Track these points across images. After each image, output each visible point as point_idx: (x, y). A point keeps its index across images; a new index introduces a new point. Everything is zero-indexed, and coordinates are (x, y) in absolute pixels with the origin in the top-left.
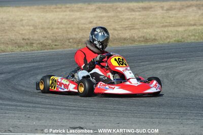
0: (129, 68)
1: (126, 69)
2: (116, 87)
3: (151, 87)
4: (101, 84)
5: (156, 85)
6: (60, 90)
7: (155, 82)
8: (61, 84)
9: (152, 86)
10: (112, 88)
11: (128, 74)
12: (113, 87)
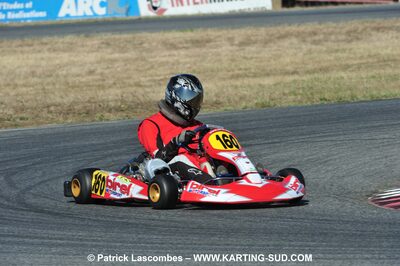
0: (243, 154)
1: (239, 156)
2: (223, 191)
3: (287, 189)
4: (193, 184)
5: (295, 185)
6: (112, 196)
7: (293, 179)
8: (114, 185)
9: (288, 186)
10: (215, 192)
11: (244, 165)
12: (217, 190)
